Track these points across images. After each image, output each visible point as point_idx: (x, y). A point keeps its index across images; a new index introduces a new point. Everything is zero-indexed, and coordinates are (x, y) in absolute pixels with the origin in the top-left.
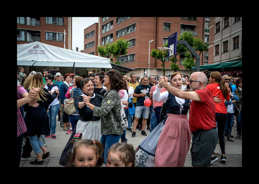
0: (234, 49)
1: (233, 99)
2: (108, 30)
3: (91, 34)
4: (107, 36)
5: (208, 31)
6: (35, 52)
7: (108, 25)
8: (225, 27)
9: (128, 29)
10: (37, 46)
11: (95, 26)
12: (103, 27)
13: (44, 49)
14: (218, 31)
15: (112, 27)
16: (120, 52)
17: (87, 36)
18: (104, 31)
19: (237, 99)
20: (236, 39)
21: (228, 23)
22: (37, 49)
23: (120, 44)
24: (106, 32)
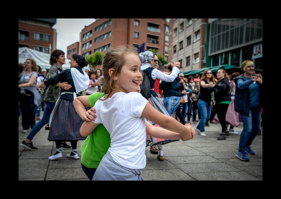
0: (187, 65)
1: (187, 91)
2: (87, 47)
3: (72, 51)
4: (86, 53)
5: (167, 53)
6: (23, 56)
7: (88, 44)
8: (181, 49)
9: (104, 48)
10: (26, 51)
11: (76, 44)
12: (83, 45)
13: (31, 54)
14: (175, 51)
15: (91, 45)
16: (97, 63)
17: (70, 52)
18: (84, 49)
19: (190, 91)
20: (188, 59)
21: (182, 46)
22: (25, 54)
23: (98, 56)
24: (86, 50)
